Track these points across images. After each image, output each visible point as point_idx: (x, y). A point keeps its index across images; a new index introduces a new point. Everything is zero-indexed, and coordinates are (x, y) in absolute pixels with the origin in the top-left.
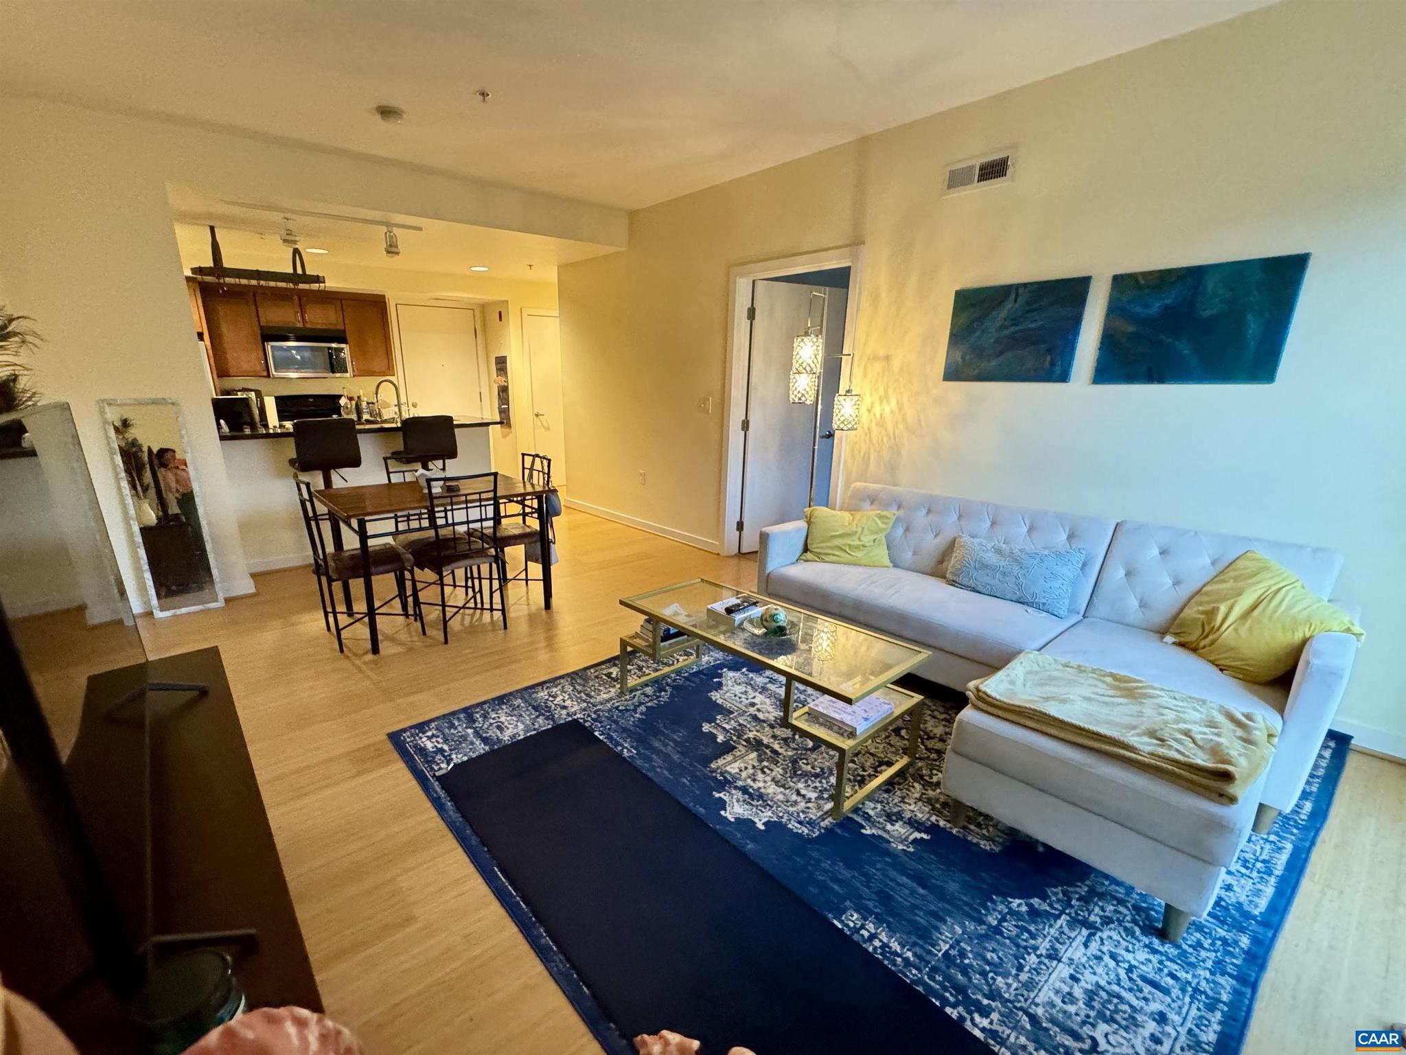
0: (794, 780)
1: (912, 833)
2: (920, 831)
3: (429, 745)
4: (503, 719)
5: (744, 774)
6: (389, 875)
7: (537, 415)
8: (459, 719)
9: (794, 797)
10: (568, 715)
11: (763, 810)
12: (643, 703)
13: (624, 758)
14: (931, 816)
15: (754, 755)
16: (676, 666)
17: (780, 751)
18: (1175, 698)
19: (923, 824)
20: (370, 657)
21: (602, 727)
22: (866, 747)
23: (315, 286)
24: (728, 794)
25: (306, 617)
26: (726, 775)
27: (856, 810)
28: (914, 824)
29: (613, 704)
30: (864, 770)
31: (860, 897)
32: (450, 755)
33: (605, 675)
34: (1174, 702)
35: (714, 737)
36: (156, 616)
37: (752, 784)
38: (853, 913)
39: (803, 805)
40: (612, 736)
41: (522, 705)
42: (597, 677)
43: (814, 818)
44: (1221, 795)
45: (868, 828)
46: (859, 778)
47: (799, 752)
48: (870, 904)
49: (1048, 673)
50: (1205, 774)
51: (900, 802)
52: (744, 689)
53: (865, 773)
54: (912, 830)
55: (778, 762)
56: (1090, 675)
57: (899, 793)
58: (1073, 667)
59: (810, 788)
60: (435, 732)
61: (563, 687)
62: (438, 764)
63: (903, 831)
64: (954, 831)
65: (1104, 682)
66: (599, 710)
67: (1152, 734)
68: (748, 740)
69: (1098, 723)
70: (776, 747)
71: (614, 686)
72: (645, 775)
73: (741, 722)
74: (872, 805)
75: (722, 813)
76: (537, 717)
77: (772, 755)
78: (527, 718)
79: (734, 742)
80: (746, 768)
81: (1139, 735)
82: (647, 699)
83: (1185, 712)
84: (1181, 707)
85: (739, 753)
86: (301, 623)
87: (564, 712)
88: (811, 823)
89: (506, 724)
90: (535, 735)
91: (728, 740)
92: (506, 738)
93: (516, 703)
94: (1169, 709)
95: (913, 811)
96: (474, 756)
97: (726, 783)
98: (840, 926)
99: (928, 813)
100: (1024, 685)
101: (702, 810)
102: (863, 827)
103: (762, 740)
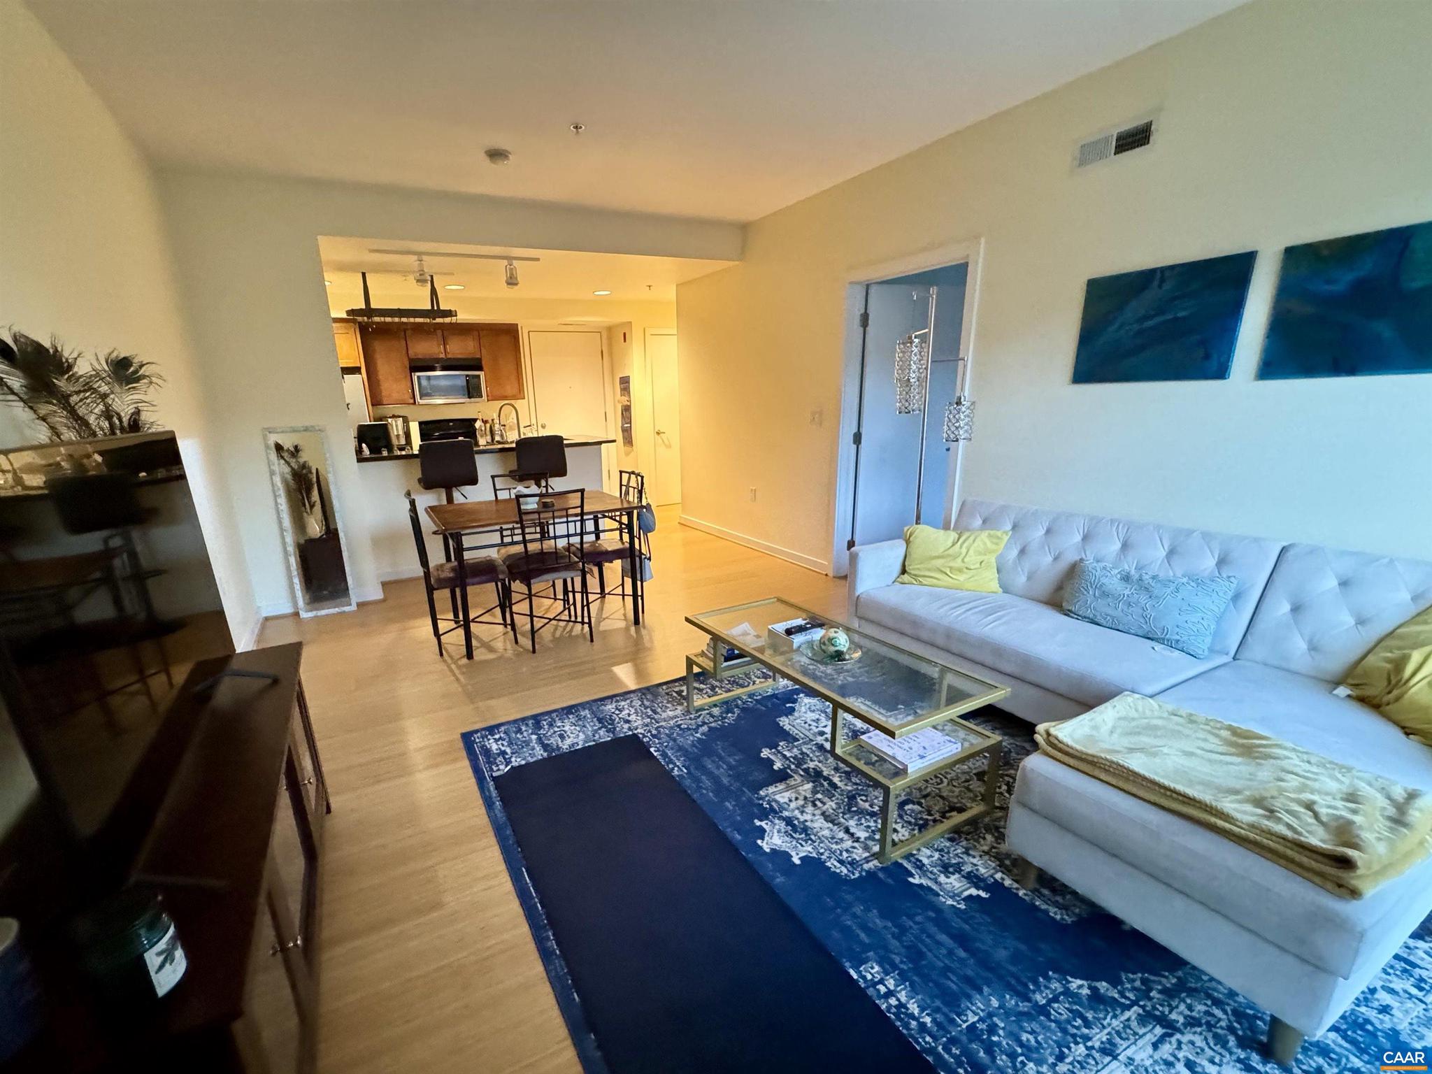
0: (845, 817)
1: (969, 888)
2: (978, 888)
3: (494, 747)
4: (566, 728)
5: (793, 805)
6: (430, 863)
7: (658, 433)
8: (527, 725)
9: (841, 835)
10: (630, 729)
11: (803, 843)
12: (707, 723)
13: (673, 777)
14: (997, 872)
15: (810, 786)
16: (751, 688)
17: (839, 784)
18: (1309, 762)
19: (984, 880)
20: (465, 661)
21: (659, 743)
22: (939, 789)
23: (447, 320)
24: (770, 823)
25: (418, 622)
26: (773, 804)
27: (908, 856)
28: (973, 879)
29: (676, 722)
30: (930, 814)
31: (886, 948)
32: (510, 758)
33: (676, 692)
34: (1307, 767)
35: (771, 763)
36: (301, 617)
37: (799, 816)
38: (874, 965)
39: (848, 843)
40: (667, 754)
41: (589, 716)
42: (667, 694)
43: (858, 859)
44: (1340, 886)
45: (917, 876)
46: (921, 822)
47: (860, 788)
48: (897, 959)
49: (1146, 721)
50: (1320, 858)
51: (963, 853)
52: (817, 716)
53: (930, 818)
54: (969, 885)
55: (834, 796)
56: (1202, 726)
57: (964, 843)
58: (1181, 716)
59: (862, 827)
60: (502, 735)
61: (631, 702)
62: (498, 766)
63: (957, 885)
64: (1021, 893)
65: (1217, 736)
66: (661, 727)
67: (1258, 802)
68: (807, 770)
69: (1191, 783)
70: (836, 780)
71: (682, 704)
72: (689, 796)
73: (804, 750)
74: (928, 852)
75: (759, 842)
76: (600, 729)
77: (829, 788)
78: (590, 729)
79: (792, 770)
80: (797, 799)
81: (1240, 802)
82: (711, 720)
83: (1315, 780)
84: (1313, 773)
85: (793, 783)
86: (414, 628)
87: (626, 726)
88: (853, 863)
89: (568, 733)
90: (593, 745)
91: (785, 768)
92: (564, 747)
93: (583, 713)
94: (1292, 773)
95: (975, 865)
96: (531, 760)
97: (770, 812)
98: (855, 977)
99: (994, 868)
100: (1112, 732)
101: (738, 837)
102: (912, 875)
103: (822, 771)
